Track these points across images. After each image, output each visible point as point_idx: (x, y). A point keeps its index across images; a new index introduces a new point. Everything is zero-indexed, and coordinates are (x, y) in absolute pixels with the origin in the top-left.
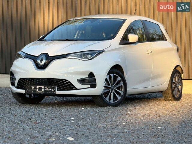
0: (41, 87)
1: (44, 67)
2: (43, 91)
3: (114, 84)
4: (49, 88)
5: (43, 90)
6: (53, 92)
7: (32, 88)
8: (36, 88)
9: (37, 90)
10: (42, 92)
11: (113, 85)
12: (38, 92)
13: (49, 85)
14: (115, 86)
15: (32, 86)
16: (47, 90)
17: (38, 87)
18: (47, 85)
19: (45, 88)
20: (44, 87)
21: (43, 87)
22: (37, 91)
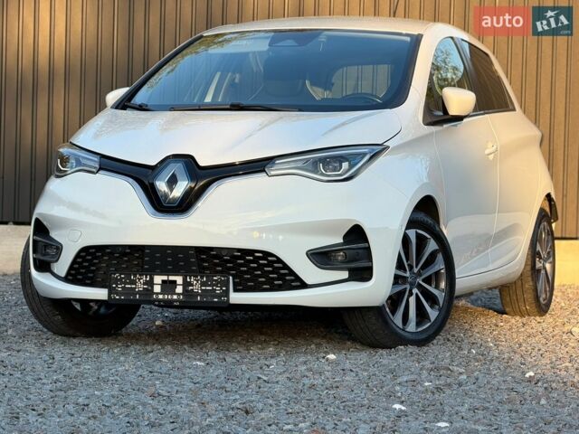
0: (172, 278)
1: (184, 206)
2: (179, 294)
3: (416, 267)
4: (203, 284)
5: (179, 289)
6: (219, 296)
7: (134, 282)
8: (151, 283)
9: (157, 289)
10: (175, 297)
11: (416, 270)
12: (161, 297)
13: (201, 271)
14: (419, 274)
15: (135, 276)
16: (197, 288)
17: (158, 279)
18: (193, 271)
19: (186, 284)
20: (185, 280)
21: (179, 280)
22: (157, 294)
